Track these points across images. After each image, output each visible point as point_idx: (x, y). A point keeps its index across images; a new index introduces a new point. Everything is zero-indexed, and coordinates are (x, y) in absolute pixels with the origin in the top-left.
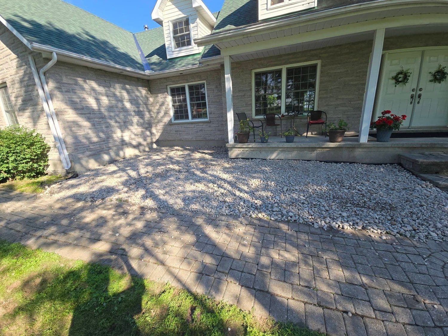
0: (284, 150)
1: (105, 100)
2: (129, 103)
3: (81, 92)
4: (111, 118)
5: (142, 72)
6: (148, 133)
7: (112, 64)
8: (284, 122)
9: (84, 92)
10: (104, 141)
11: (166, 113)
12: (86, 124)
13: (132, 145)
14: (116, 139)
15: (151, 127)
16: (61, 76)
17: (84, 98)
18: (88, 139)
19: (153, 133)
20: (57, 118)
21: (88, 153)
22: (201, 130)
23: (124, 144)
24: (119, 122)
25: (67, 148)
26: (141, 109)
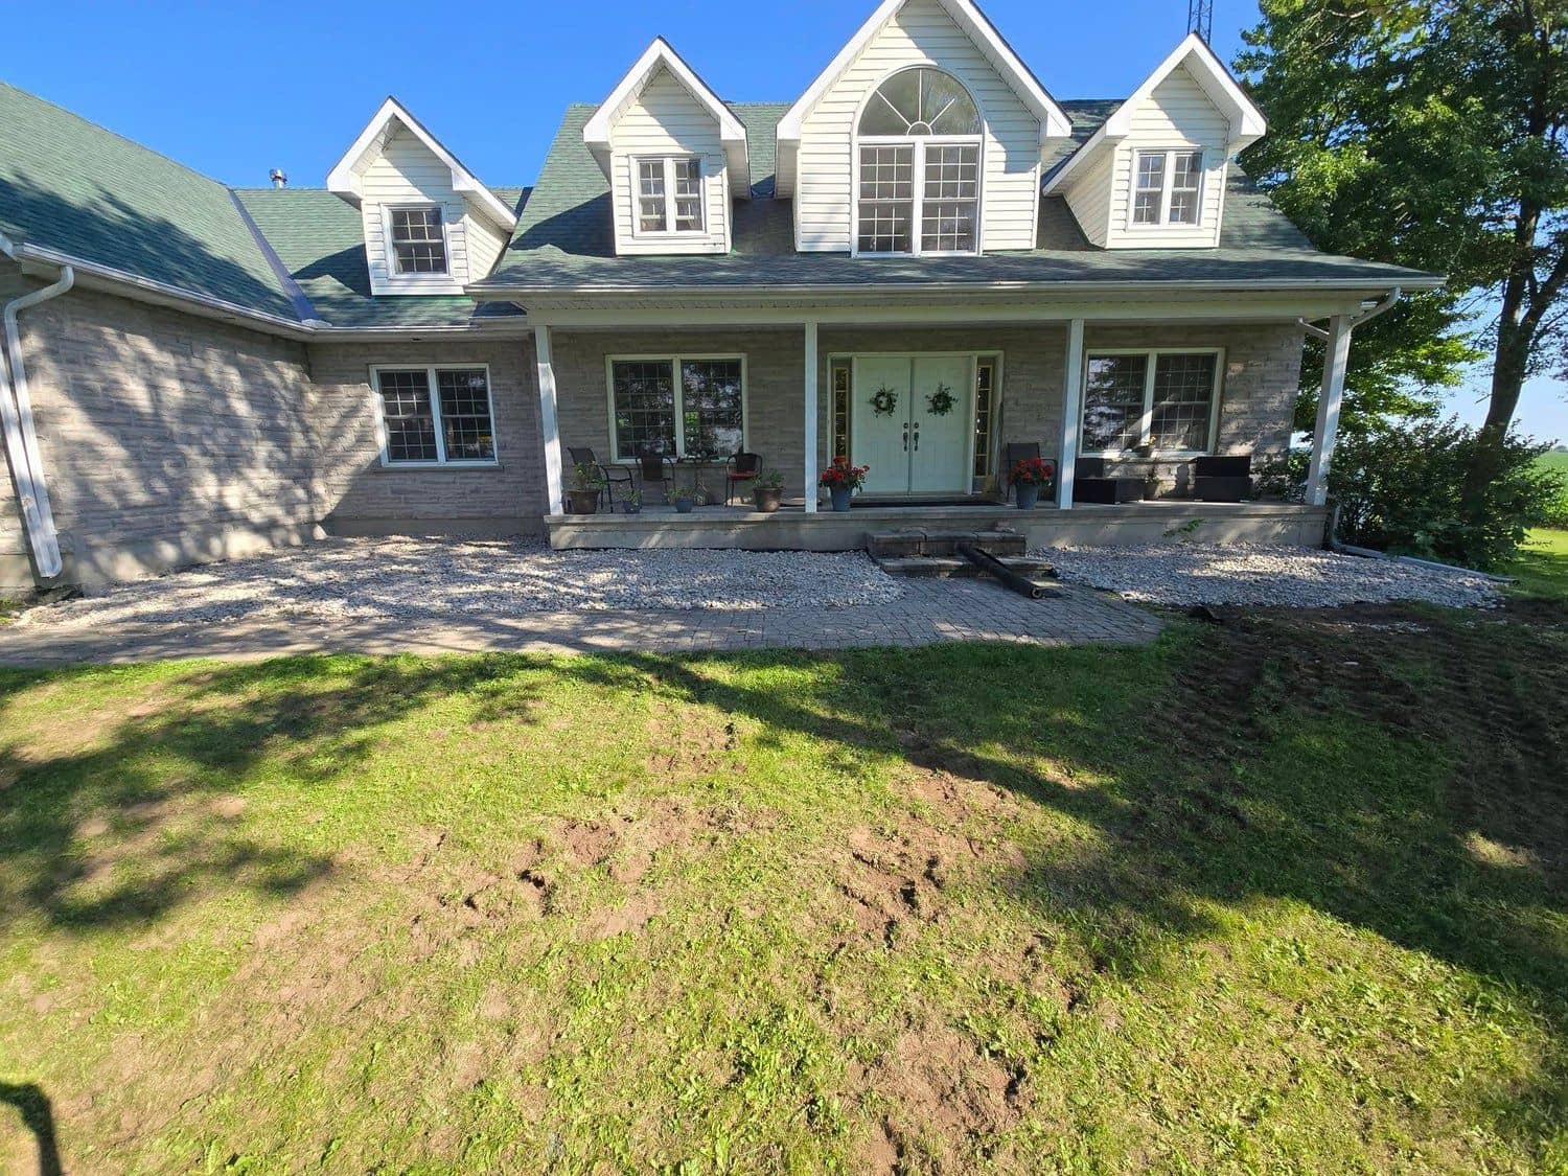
0: (674, 528)
1: (174, 390)
2: (245, 402)
3: (107, 364)
4: (190, 440)
5: (293, 324)
6: (300, 493)
7: (209, 297)
8: (681, 475)
9: (117, 365)
10: (165, 505)
11: (363, 439)
12: (114, 450)
13: (252, 523)
14: (202, 501)
15: (311, 478)
16: (61, 322)
17: (116, 382)
18: (120, 495)
19: (317, 496)
20: (37, 430)
21: (118, 535)
22: (476, 491)
23: (223, 518)
24: (213, 455)
25: (55, 515)
26: (282, 423)
